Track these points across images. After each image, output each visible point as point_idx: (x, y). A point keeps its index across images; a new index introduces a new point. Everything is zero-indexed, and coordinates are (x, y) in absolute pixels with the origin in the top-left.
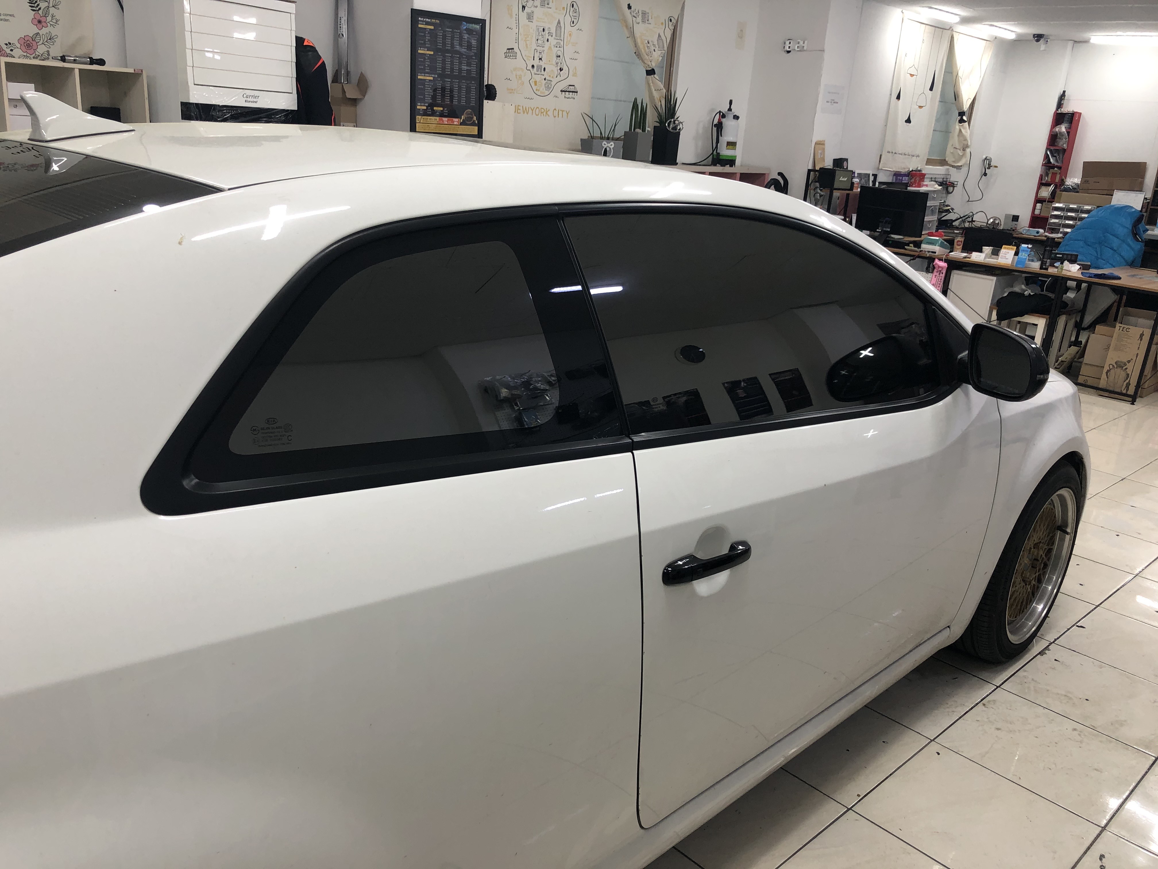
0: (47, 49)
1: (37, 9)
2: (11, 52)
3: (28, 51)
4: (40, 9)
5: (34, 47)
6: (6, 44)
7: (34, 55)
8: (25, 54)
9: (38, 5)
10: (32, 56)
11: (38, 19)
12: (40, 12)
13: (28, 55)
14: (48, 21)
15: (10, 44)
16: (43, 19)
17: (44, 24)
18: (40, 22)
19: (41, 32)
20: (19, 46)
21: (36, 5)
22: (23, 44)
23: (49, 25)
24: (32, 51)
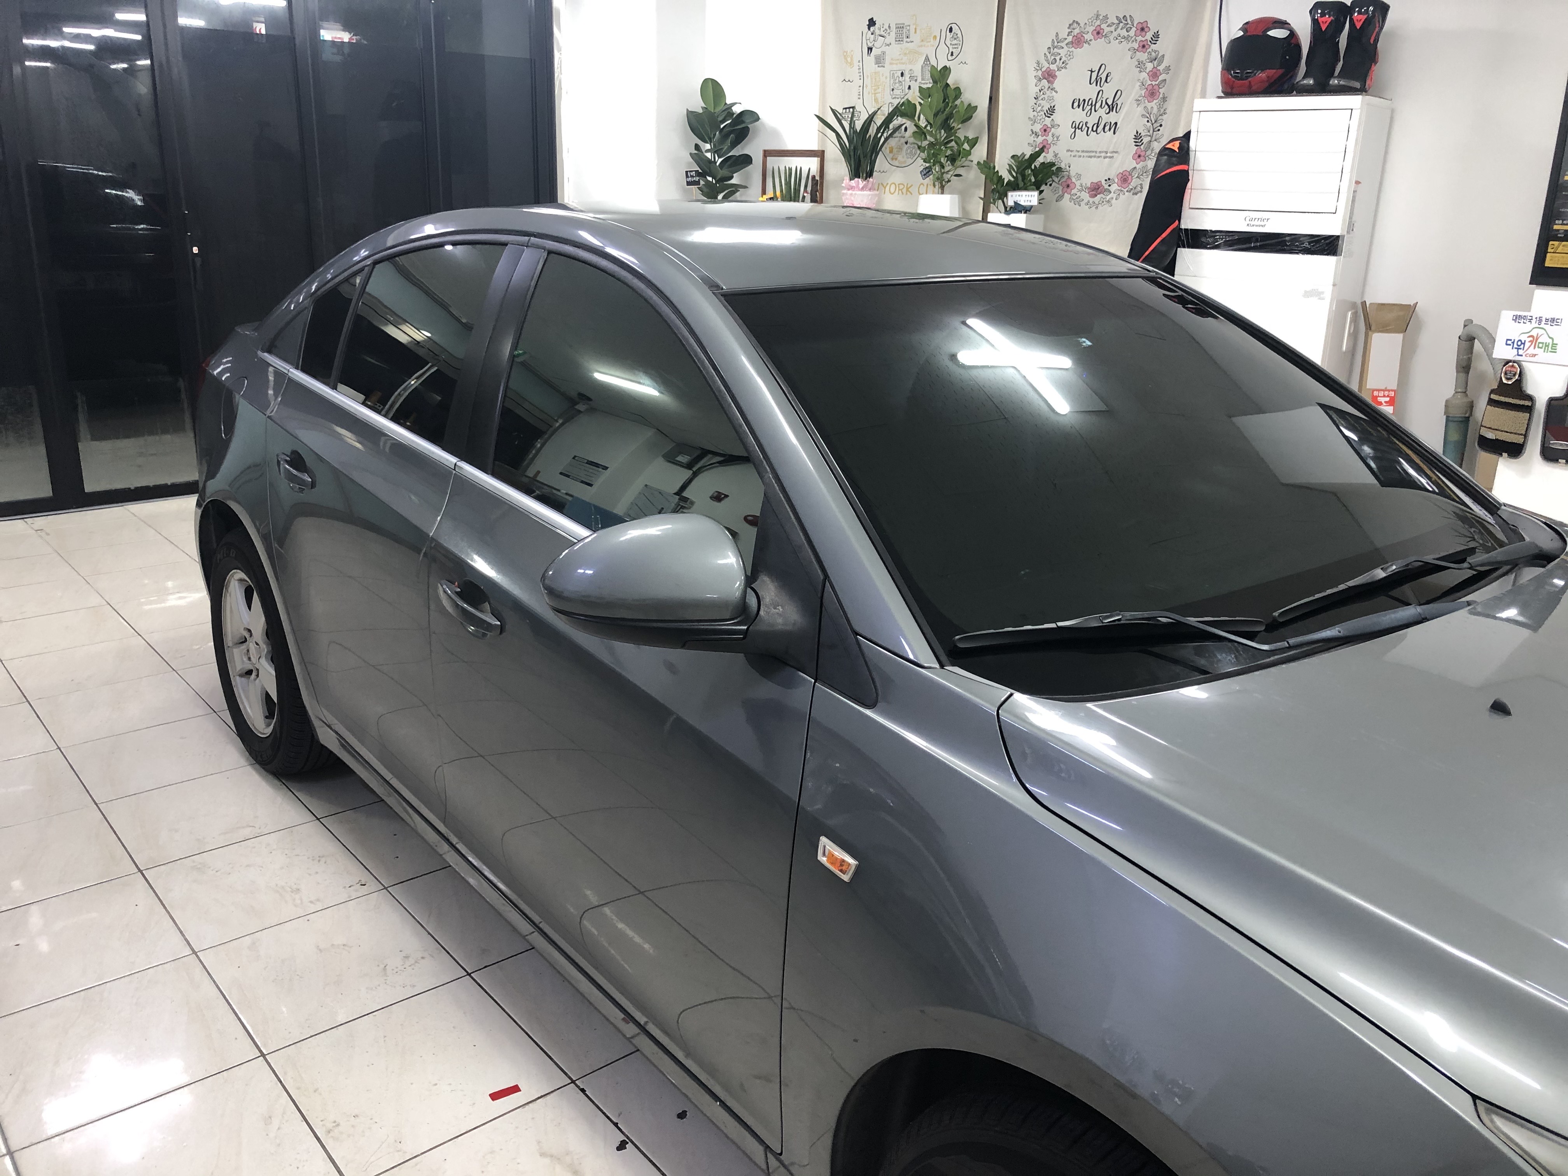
0: (1141, 182)
1: (1141, 144)
2: (1108, 187)
3: (1123, 185)
4: (1143, 144)
5: (1129, 182)
6: (1106, 180)
7: (1127, 189)
8: (1119, 188)
9: (1142, 140)
10: (1125, 190)
11: (1138, 153)
12: (1142, 147)
13: (1122, 189)
14: (1147, 155)
15: (1109, 179)
16: (1142, 154)
17: (1141, 158)
18: (1139, 156)
19: (1138, 166)
20: (1116, 180)
21: (1140, 140)
22: (1119, 178)
23: (1147, 158)
24: (1126, 185)
